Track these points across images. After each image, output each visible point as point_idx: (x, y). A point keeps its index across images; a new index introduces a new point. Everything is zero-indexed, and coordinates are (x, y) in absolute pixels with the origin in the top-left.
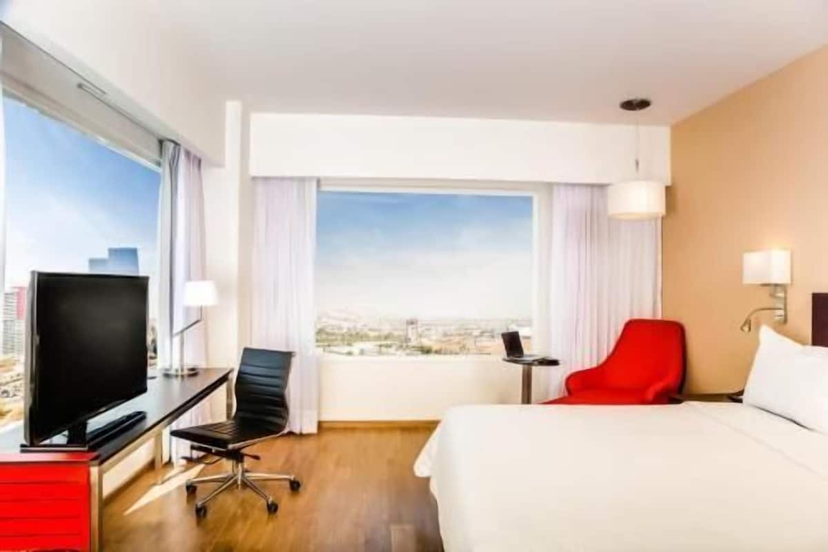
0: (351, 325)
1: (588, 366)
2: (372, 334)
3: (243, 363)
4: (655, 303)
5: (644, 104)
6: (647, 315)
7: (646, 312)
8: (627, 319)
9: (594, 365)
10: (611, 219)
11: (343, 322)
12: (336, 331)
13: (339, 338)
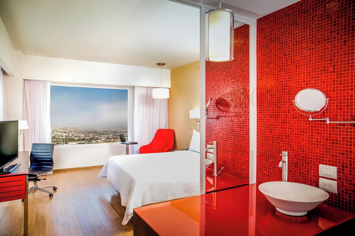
0: (67, 135)
1: (146, 144)
2: (76, 138)
3: (32, 149)
4: (166, 123)
5: (164, 64)
6: (164, 128)
7: (163, 127)
8: (158, 129)
9: (148, 144)
10: (154, 99)
11: (63, 134)
12: (60, 138)
13: (62, 141)
